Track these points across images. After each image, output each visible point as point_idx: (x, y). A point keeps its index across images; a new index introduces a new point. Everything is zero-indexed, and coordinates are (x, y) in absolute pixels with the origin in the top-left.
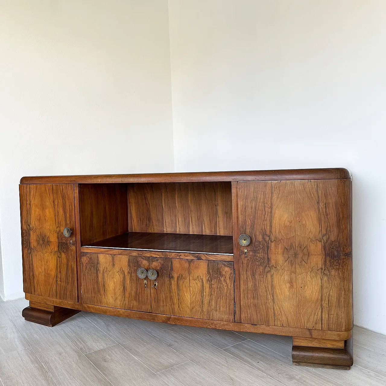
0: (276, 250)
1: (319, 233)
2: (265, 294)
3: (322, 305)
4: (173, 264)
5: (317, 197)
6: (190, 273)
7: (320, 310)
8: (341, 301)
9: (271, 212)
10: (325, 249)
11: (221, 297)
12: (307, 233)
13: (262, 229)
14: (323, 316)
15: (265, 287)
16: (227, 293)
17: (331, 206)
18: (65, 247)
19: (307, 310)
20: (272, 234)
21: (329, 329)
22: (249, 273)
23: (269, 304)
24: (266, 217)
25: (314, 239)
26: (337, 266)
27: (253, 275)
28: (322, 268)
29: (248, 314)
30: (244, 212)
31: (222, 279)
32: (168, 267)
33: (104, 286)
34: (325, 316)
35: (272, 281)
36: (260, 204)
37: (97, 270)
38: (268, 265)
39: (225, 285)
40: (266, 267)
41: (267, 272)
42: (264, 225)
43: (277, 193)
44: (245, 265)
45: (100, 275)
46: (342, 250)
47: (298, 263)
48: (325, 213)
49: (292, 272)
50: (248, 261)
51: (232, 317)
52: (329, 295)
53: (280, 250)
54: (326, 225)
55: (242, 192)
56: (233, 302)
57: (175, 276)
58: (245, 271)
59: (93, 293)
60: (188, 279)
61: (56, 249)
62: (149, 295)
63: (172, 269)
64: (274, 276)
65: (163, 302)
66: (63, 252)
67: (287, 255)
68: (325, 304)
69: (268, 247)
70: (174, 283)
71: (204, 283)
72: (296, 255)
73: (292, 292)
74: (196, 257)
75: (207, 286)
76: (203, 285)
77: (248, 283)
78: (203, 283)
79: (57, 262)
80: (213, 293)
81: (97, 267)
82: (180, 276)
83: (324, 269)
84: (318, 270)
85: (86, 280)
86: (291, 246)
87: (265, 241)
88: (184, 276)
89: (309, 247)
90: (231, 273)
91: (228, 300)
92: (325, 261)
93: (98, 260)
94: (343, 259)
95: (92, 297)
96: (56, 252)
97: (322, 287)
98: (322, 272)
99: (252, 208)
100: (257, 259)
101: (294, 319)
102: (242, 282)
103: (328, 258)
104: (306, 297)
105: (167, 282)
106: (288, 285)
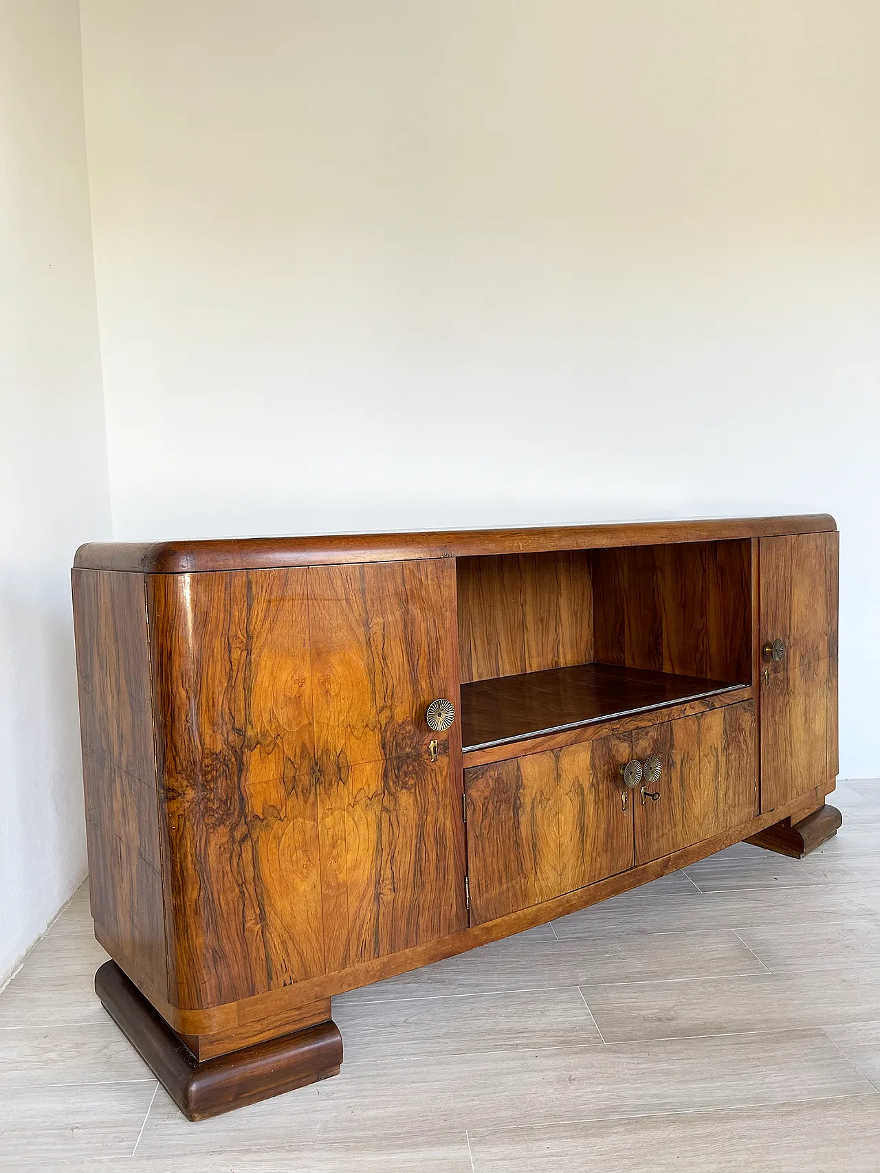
2: (784, 746)
3: (826, 740)
4: (675, 734)
6: (699, 743)
9: (791, 593)
10: (829, 647)
11: (740, 775)
12: (818, 624)
14: (828, 757)
15: (784, 732)
16: (747, 763)
18: (411, 768)
20: (791, 633)
22: (770, 714)
23: (787, 762)
24: (787, 602)
27: (774, 714)
31: (742, 738)
32: (666, 744)
33: (534, 845)
36: (782, 580)
38: (787, 691)
41: (786, 705)
42: (785, 617)
44: (766, 700)
45: (524, 819)
49: (806, 695)
50: (769, 692)
52: (831, 721)
53: (797, 660)
57: (678, 758)
58: (766, 710)
59: (504, 881)
60: (698, 758)
61: (375, 787)
63: (672, 746)
65: (658, 828)
66: (405, 786)
68: (829, 737)
70: (675, 775)
71: (720, 756)
72: (809, 664)
74: (707, 704)
75: (722, 759)
76: (718, 762)
77: (768, 734)
78: (717, 756)
79: (379, 829)
80: (730, 772)
81: (517, 797)
82: (686, 755)
84: (824, 684)
85: (483, 851)
86: (806, 650)
88: (691, 754)
90: (752, 722)
91: (748, 778)
93: (519, 778)
95: (501, 893)
96: (376, 795)
97: (827, 709)
99: (773, 588)
100: (777, 684)
101: (807, 776)
102: (763, 735)
103: (831, 661)
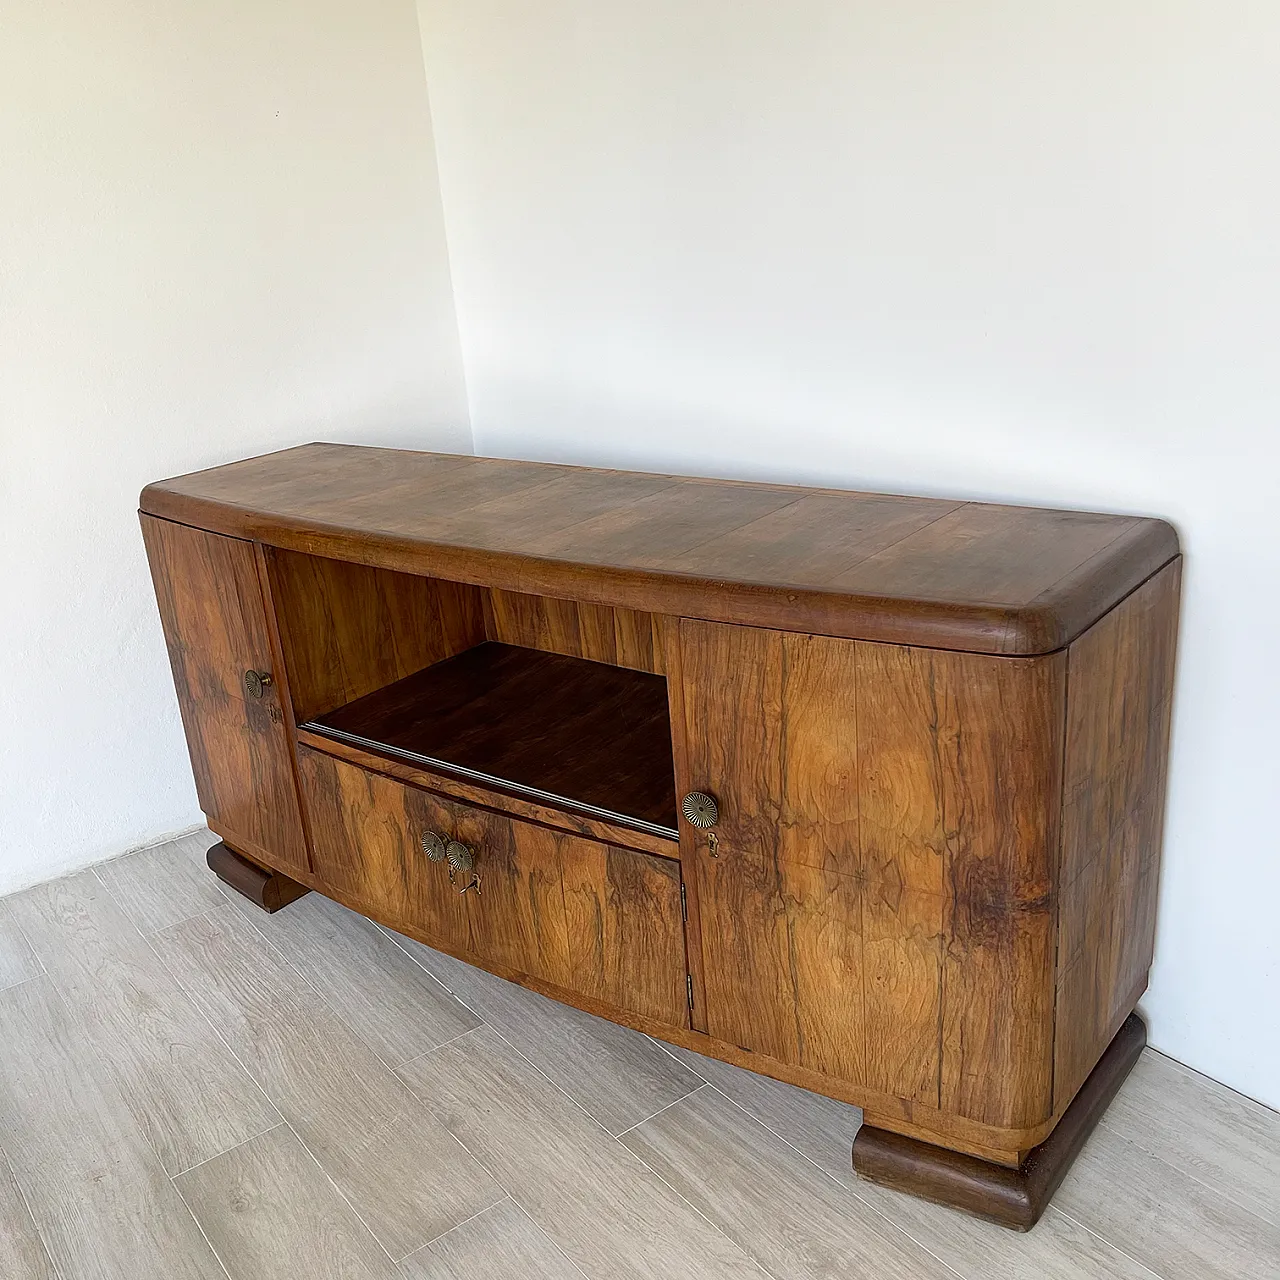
0: (801, 853)
1: (936, 825)
2: (772, 975)
3: (940, 1041)
4: (516, 836)
5: (929, 709)
6: (561, 870)
7: (936, 1056)
8: (1003, 1041)
9: (784, 732)
10: (953, 881)
11: (651, 954)
12: (897, 820)
13: (756, 782)
14: (945, 1072)
15: (772, 953)
16: (665, 947)
17: (979, 748)
18: (261, 718)
19: (897, 1047)
20: (786, 802)
21: (961, 1112)
22: (724, 906)
23: (784, 1003)
24: (769, 745)
25: (919, 843)
26: (993, 937)
27: (737, 912)
28: (943, 935)
29: (725, 1017)
30: (701, 720)
31: (651, 905)
32: (503, 841)
33: (359, 848)
34: (951, 1075)
35: (792, 941)
36: (750, 703)
37: (340, 805)
38: (778, 893)
39: (659, 923)
40: (771, 895)
41: (776, 913)
42: (764, 769)
43: (799, 674)
44: (711, 878)
45: (347, 819)
46: (1013, 892)
47: (868, 904)
48: (956, 766)
49: (849, 928)
50: (720, 869)
51: (683, 1017)
52: (965, 1018)
53: (813, 855)
54: (960, 804)
55: (692, 654)
56: (683, 974)
57: (525, 869)
58: (713, 895)
59: (339, 861)
60: (559, 886)
61: (244, 719)
62: (463, 907)
63: (513, 849)
64: (798, 927)
65: (500, 931)
66: (260, 731)
67: (833, 876)
68: (952, 1042)
69: (776, 840)
70: (522, 888)
71: (603, 905)
72: (861, 879)
73: (851, 985)
74: (578, 824)
75: (610, 915)
76: (599, 911)
77: (721, 932)
78: (598, 904)
79: (251, 755)
80: (626, 938)
81: (337, 794)
82: (537, 872)
83: (948, 939)
84: (931, 938)
85: (319, 822)
86: (845, 851)
87: (769, 819)
88: (546, 874)
89: (902, 860)
90: (674, 894)
91: (669, 968)
92: (954, 917)
93: (337, 778)
94: (1014, 920)
95: (338, 869)
96: (244, 726)
97: (942, 989)
98: (945, 946)
99: (724, 709)
100: (745, 868)
101: (857, 1061)
102: (705, 925)
103: (963, 911)
104: (893, 1007)
105: (505, 882)
106: (837, 962)
